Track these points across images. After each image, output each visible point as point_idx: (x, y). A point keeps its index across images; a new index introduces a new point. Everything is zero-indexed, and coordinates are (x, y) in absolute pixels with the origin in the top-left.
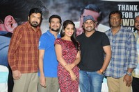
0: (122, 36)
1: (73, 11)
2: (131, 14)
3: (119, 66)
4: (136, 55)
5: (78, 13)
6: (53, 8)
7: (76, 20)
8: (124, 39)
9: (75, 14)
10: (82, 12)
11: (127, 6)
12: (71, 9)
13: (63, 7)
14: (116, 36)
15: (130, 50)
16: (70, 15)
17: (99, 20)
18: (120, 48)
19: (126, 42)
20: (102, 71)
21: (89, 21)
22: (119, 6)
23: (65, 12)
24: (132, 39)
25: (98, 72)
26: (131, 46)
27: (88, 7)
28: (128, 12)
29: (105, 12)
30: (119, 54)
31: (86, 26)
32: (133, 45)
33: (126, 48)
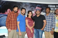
0: (50, 16)
1: (32, 7)
2: (53, 8)
3: (49, 27)
4: (55, 23)
5: (34, 8)
6: (24, 6)
7: (33, 11)
8: (51, 17)
9: (33, 8)
10: (35, 8)
11: (52, 6)
12: (31, 6)
13: (28, 6)
14: (48, 16)
15: (53, 21)
16: (31, 9)
17: (41, 11)
18: (49, 21)
19: (52, 19)
20: (42, 29)
21: (38, 11)
22: (49, 5)
23: (29, 8)
24: (54, 18)
25: (41, 29)
26: (53, 20)
27: (37, 6)
28: (52, 8)
29: (44, 8)
30: (49, 23)
31: (37, 13)
32: (54, 20)
33: (51, 21)
